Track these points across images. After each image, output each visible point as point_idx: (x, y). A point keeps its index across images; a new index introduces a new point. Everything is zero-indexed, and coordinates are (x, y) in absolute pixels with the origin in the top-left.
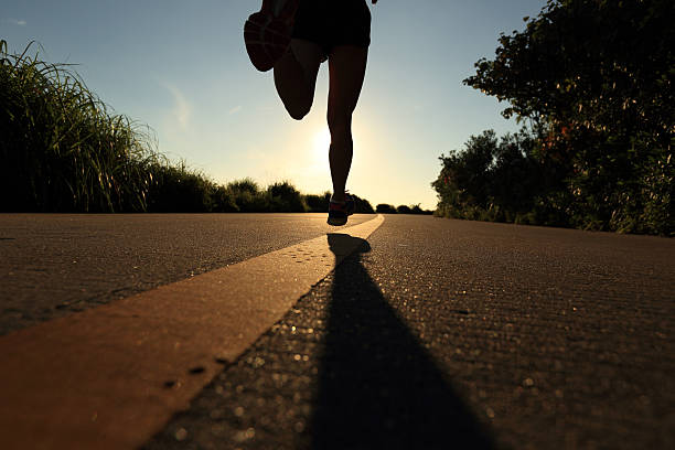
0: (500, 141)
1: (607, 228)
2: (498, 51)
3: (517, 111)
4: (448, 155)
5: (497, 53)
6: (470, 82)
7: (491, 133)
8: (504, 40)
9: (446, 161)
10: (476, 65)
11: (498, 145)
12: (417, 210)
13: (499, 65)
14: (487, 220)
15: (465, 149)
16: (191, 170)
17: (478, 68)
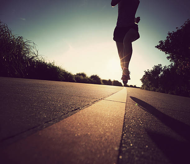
0: (163, 68)
2: (167, 37)
3: (171, 57)
5: (167, 38)
8: (170, 34)
9: (146, 73)
12: (135, 87)
17: (160, 43)
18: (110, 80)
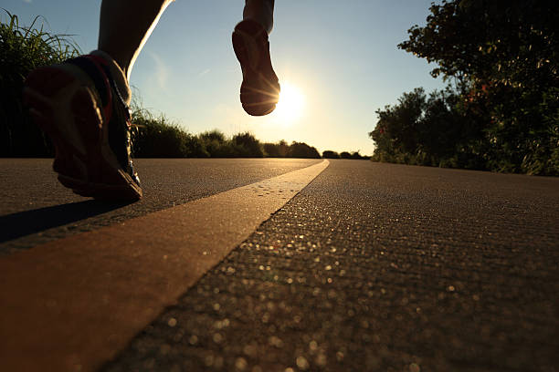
0: (428, 97)
1: (519, 171)
2: (429, 18)
3: (443, 71)
4: (383, 110)
5: (428, 20)
6: (404, 46)
7: (421, 90)
8: (435, 8)
9: (382, 114)
10: (409, 31)
11: (426, 100)
12: (356, 156)
13: (429, 31)
14: (416, 164)
15: (398, 104)
16: (169, 122)
17: (411, 34)
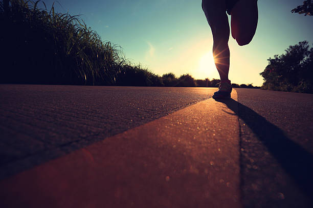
0: (311, 47)
4: (273, 58)
6: (298, 10)
9: (272, 61)
11: (309, 49)
12: (250, 86)
15: (285, 53)
18: (207, 80)
